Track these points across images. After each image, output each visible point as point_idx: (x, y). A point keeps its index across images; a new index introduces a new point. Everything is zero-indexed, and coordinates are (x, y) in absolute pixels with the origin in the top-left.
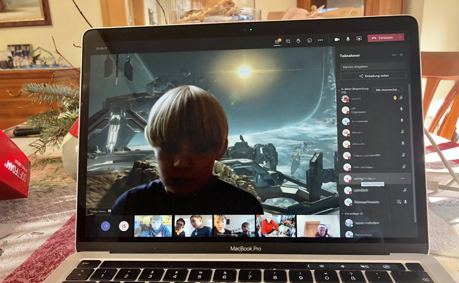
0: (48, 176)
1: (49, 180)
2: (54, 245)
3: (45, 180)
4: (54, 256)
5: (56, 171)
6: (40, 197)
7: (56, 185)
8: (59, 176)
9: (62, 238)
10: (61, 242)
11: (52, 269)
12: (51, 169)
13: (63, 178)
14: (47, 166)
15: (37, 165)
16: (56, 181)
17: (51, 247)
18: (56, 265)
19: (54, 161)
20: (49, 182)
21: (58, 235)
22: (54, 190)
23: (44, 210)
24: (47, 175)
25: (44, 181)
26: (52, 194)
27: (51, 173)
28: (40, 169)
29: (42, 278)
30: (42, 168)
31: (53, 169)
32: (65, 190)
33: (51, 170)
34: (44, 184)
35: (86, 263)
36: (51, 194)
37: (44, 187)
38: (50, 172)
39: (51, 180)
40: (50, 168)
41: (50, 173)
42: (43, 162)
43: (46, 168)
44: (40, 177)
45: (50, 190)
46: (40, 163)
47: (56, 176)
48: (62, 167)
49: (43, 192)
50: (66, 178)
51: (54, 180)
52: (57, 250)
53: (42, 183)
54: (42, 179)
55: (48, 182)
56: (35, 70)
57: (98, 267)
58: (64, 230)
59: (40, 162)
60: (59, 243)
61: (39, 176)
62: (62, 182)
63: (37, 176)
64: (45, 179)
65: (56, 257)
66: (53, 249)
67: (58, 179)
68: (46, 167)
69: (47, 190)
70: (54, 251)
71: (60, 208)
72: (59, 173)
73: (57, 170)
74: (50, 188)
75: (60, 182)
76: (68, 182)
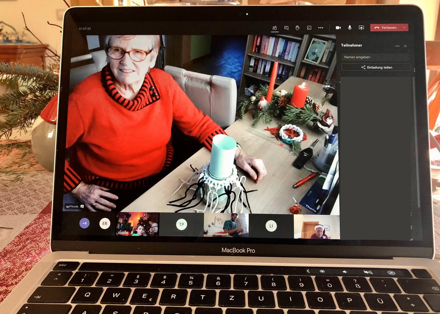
0: (14, 162)
1: (16, 167)
2: (24, 242)
3: (11, 167)
4: (25, 255)
5: (23, 157)
6: (7, 186)
7: (24, 173)
8: (27, 163)
9: (33, 234)
10: (32, 239)
11: (23, 271)
13: (32, 165)
16: (23, 168)
17: (22, 245)
18: (28, 266)
19: (21, 145)
20: (16, 169)
21: (28, 231)
23: (12, 202)
24: (13, 161)
25: (10, 168)
26: (20, 182)
27: (18, 159)
28: (5, 154)
29: (13, 282)
30: (7, 153)
31: (20, 155)
32: (34, 179)
33: (18, 155)
34: (10, 171)
35: (63, 265)
37: (11, 175)
38: (17, 158)
39: (18, 167)
40: (16, 153)
41: (17, 159)
42: (8, 147)
44: (5, 164)
46: (5, 147)
47: (23, 163)
48: (30, 152)
49: (10, 180)
50: (35, 165)
51: (21, 167)
52: (28, 248)
53: (8, 170)
54: (8, 166)
55: (14, 169)
57: (77, 270)
58: (36, 225)
60: (30, 240)
61: (5, 162)
62: (31, 170)
63: (2, 162)
64: (11, 165)
65: (27, 256)
66: (24, 246)
67: (26, 166)
68: (12, 152)
69: (14, 178)
70: (25, 249)
71: (30, 199)
72: (27, 159)
74: (17, 177)
75: (28, 169)
76: (37, 169)
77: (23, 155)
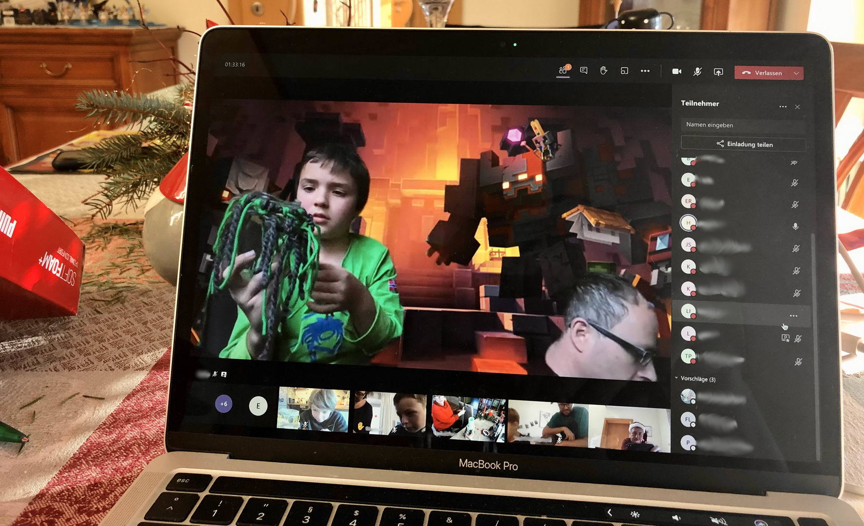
0: (113, 264)
1: (116, 275)
2: (122, 426)
3: (108, 273)
5: (129, 253)
6: (99, 312)
7: (130, 287)
8: (135, 266)
11: (117, 485)
12: (120, 248)
13: (143, 270)
14: (112, 241)
15: (94, 237)
16: (128, 277)
19: (126, 230)
20: (116, 279)
21: (130, 404)
22: (126, 297)
23: (106, 344)
24: (112, 261)
25: (106, 275)
26: (121, 305)
27: (120, 257)
28: (99, 247)
29: (99, 506)
30: (103, 246)
31: (124, 250)
32: (145, 300)
33: (120, 250)
34: (106, 282)
36: (119, 306)
37: (106, 290)
38: (118, 256)
39: (121, 274)
40: (118, 247)
41: (118, 258)
42: (106, 233)
43: (112, 246)
44: (99, 267)
45: (117, 296)
46: (100, 234)
47: (128, 266)
48: (141, 245)
49: (103, 301)
50: (148, 270)
51: (124, 275)
52: (128, 439)
53: (103, 279)
54: (103, 271)
55: (114, 279)
56: (96, 29)
59: (100, 231)
61: (98, 264)
62: (140, 281)
63: (94, 263)
64: (108, 270)
65: (126, 456)
67: (133, 273)
68: (111, 244)
69: (112, 297)
71: (137, 340)
72: (135, 258)
73: (131, 250)
74: (117, 294)
75: (136, 279)
76: (152, 280)
77: (128, 251)
